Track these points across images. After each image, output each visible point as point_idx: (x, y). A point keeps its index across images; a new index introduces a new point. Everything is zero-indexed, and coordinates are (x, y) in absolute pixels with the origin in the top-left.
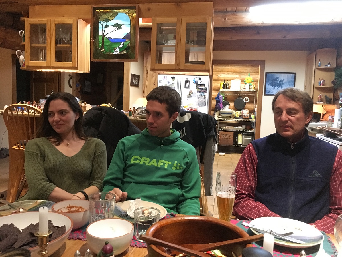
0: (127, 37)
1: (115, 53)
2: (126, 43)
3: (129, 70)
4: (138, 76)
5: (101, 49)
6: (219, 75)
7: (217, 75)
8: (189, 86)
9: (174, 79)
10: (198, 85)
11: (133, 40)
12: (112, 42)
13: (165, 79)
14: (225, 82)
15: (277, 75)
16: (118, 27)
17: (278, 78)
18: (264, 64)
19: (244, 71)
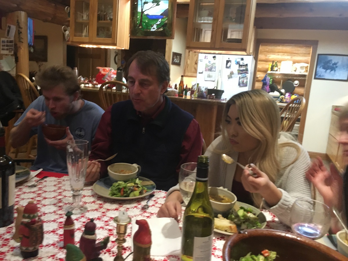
0: (165, 14)
1: (152, 30)
2: (163, 20)
3: (170, 49)
4: (180, 55)
5: (139, 26)
6: (269, 56)
7: (266, 56)
8: (230, 66)
9: (215, 58)
10: (240, 66)
11: (170, 17)
12: (150, 19)
14: (273, 63)
15: (330, 58)
16: (156, 4)
17: (331, 60)
18: (317, 45)
19: (297, 52)
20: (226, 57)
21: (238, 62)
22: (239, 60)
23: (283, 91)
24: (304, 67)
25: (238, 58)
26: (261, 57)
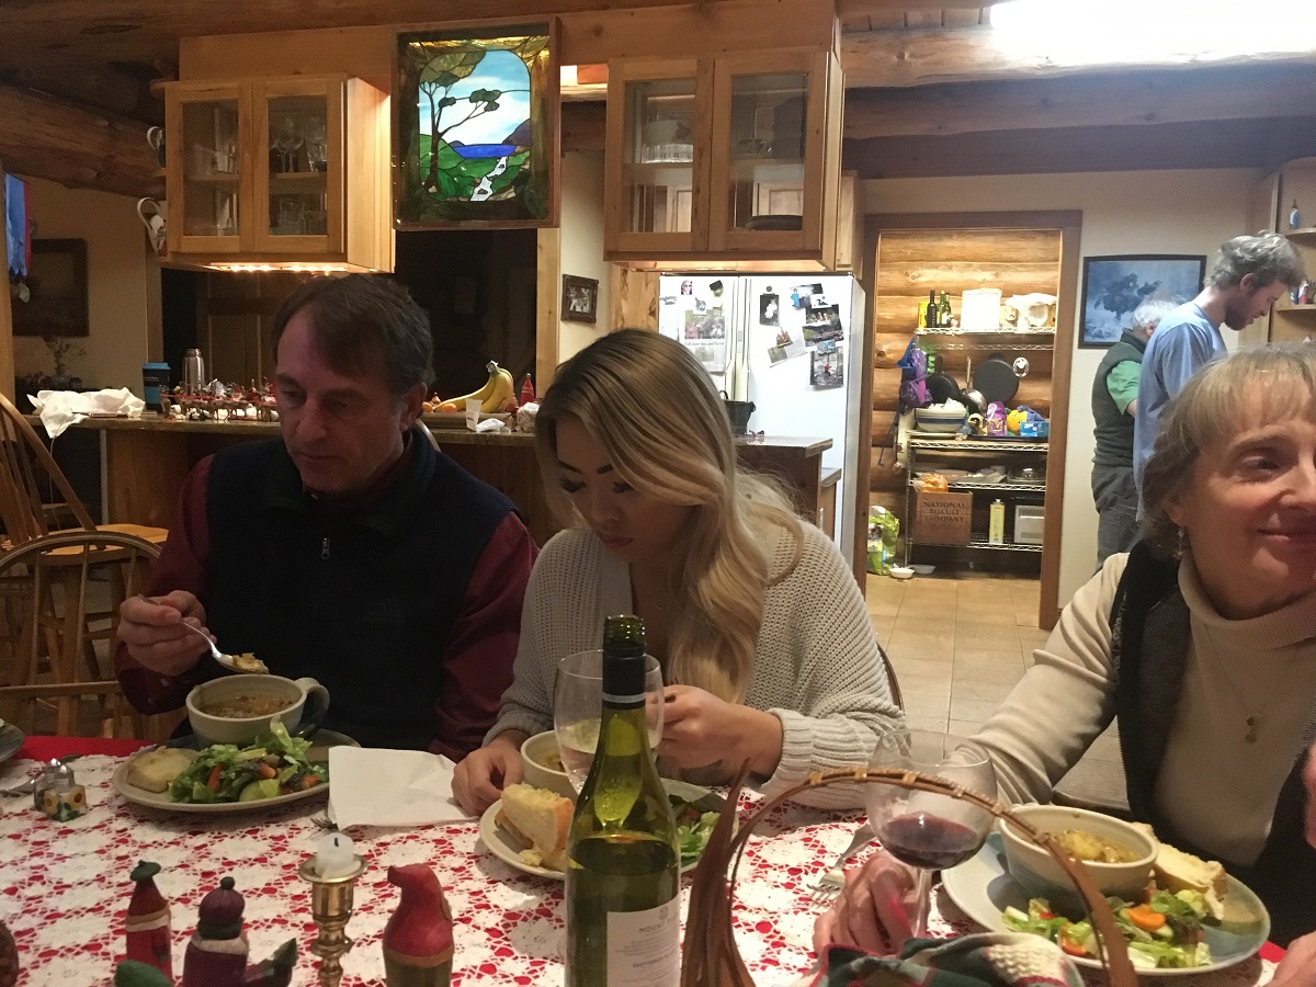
0: (521, 137)
1: (476, 198)
2: (515, 161)
3: (554, 263)
4: (592, 285)
5: (429, 185)
6: (915, 274)
7: (907, 275)
8: (775, 316)
9: (718, 291)
10: (812, 312)
11: (541, 149)
12: (466, 159)
13: (688, 289)
14: (932, 300)
15: (1128, 268)
16: (486, 103)
17: (1133, 278)
18: (1079, 224)
19: (1014, 255)
20: (760, 285)
21: (802, 300)
22: (805, 292)
23: (976, 396)
24: (1042, 306)
25: (802, 286)
26: (885, 277)
